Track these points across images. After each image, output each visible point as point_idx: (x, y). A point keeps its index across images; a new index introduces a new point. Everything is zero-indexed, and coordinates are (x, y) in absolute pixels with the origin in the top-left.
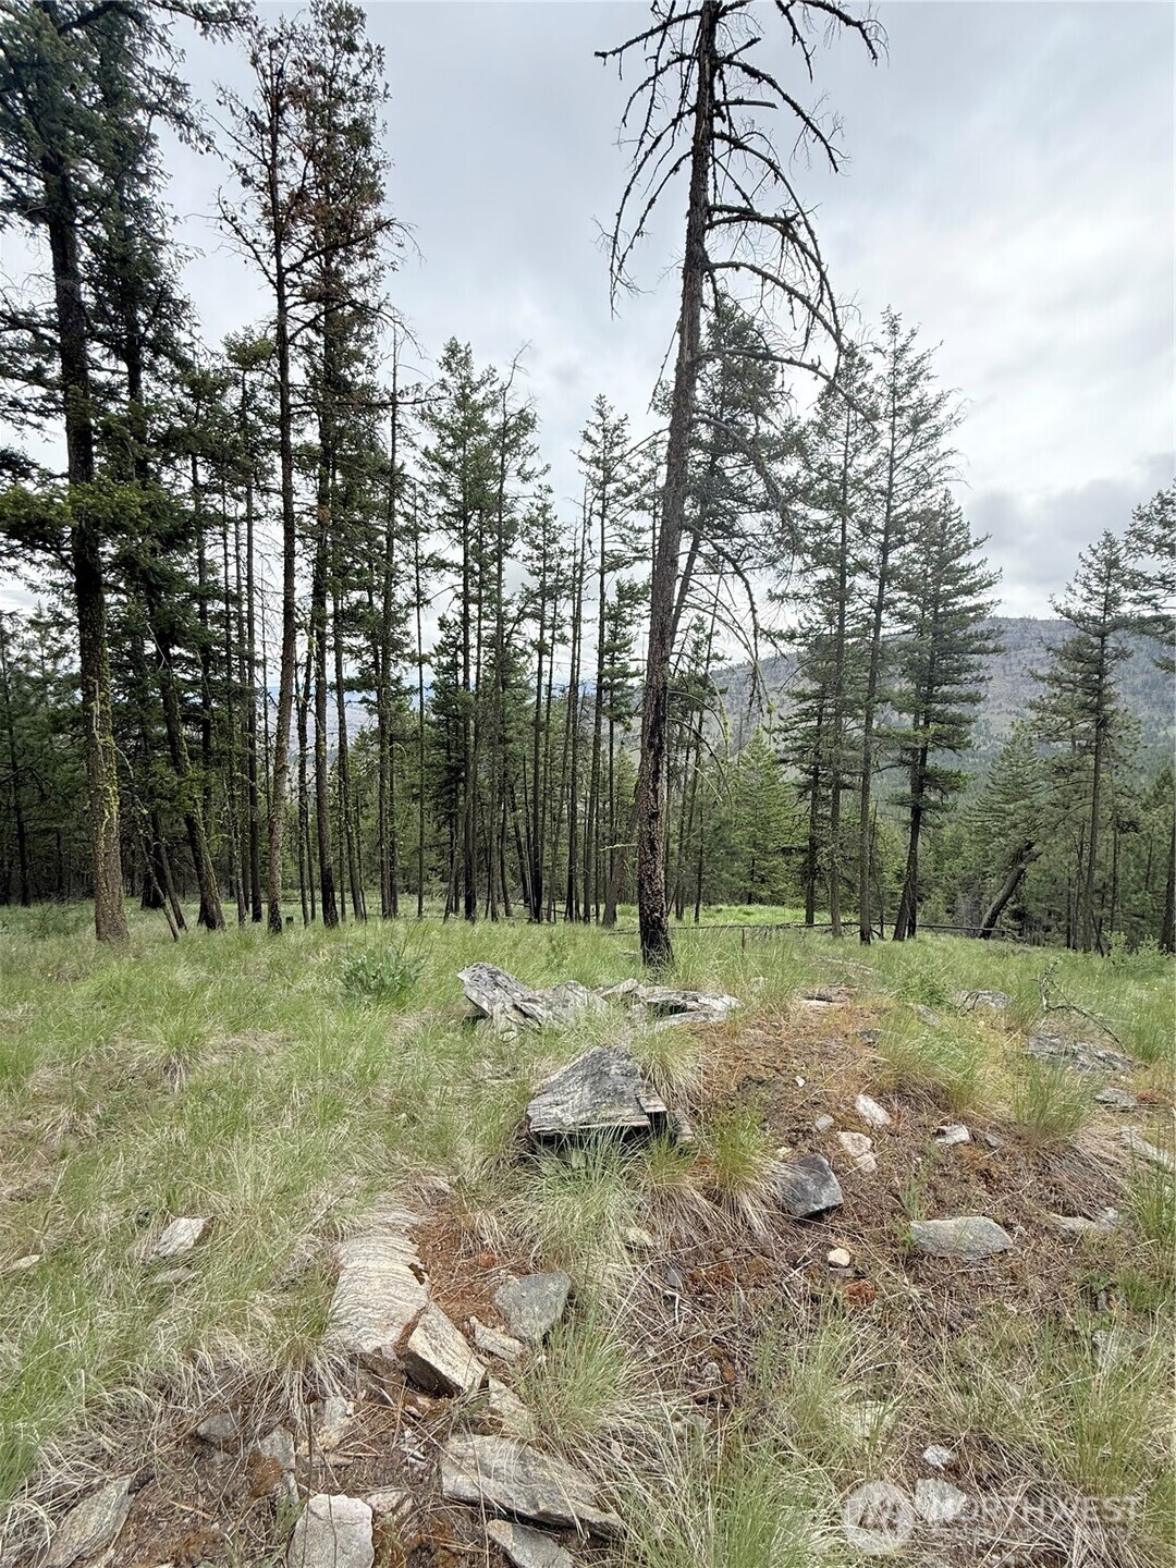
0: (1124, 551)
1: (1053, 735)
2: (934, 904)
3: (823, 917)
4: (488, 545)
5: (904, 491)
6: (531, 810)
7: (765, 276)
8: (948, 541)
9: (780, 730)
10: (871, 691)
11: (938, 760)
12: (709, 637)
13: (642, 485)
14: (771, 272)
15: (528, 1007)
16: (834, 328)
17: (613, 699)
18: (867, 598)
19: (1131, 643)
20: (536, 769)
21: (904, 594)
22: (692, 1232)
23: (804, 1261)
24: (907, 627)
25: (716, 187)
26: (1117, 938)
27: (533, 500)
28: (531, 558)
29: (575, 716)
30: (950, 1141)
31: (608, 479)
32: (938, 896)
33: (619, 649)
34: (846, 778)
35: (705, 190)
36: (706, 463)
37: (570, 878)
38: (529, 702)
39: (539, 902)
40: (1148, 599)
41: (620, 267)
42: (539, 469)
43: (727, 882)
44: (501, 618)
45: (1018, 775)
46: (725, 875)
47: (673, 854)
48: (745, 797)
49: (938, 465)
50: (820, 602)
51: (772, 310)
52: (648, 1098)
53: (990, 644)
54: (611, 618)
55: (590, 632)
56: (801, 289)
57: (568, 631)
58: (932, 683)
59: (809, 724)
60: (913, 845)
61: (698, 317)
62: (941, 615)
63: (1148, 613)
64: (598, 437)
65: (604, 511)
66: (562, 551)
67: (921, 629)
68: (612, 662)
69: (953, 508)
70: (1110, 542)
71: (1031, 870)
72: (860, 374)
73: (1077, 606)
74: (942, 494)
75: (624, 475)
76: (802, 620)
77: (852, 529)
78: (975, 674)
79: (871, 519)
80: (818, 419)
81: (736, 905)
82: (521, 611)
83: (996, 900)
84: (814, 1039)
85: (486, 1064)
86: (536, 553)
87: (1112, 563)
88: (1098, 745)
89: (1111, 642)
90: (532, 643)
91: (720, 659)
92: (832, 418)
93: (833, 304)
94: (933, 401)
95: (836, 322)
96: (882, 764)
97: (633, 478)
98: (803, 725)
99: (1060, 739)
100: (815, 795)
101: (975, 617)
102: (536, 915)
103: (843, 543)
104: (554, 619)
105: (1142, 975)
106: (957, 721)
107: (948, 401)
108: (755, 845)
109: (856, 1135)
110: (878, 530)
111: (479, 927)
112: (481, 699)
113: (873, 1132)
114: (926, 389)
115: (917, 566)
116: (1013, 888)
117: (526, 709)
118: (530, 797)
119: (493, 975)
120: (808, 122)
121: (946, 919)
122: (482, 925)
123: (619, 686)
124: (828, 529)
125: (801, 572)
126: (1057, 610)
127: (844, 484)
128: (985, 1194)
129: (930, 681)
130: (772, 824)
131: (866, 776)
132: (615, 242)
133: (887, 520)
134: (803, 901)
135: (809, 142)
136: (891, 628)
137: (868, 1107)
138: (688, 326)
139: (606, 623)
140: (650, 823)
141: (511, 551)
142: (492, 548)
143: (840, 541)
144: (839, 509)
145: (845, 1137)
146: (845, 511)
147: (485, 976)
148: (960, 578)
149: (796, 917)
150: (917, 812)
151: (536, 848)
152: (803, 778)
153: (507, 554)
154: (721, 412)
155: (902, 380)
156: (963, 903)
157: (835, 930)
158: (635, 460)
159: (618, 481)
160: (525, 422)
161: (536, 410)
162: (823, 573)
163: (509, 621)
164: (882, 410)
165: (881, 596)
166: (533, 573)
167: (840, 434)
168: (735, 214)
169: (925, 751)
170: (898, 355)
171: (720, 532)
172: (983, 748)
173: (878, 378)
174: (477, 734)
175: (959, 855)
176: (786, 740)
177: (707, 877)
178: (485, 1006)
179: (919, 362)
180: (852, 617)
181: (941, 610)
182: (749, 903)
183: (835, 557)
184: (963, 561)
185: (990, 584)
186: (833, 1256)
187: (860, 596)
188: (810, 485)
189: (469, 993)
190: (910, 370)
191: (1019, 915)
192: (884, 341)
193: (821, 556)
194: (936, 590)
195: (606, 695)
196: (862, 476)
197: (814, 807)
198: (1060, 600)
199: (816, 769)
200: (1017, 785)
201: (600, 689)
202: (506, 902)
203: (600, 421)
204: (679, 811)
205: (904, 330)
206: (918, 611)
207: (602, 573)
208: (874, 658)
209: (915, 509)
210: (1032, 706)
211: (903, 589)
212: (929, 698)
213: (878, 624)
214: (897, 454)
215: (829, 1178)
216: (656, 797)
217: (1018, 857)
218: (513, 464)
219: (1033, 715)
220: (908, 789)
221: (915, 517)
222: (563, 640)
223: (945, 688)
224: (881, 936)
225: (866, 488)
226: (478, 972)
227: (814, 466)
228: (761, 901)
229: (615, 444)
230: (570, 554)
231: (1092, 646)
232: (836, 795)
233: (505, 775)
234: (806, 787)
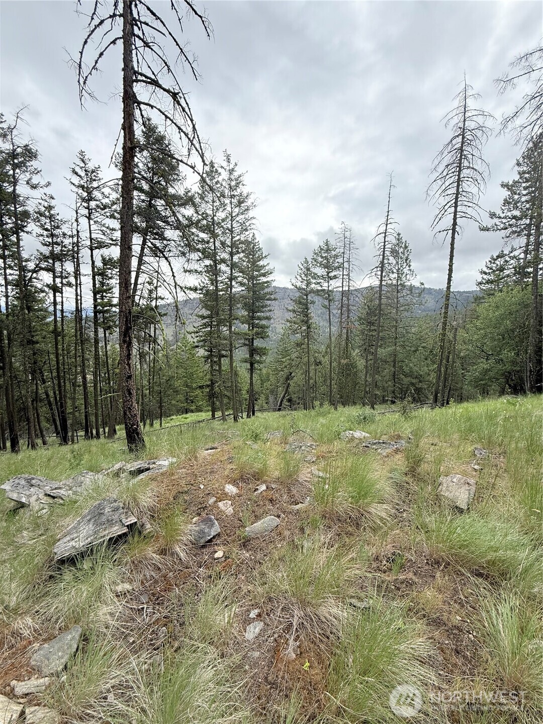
0: (311, 265)
1: (295, 332)
2: (261, 401)
3: (218, 414)
4: (7, 223)
5: (238, 231)
6: (56, 382)
7: (167, 117)
8: (256, 254)
9: (194, 333)
10: (231, 315)
11: (258, 343)
12: (156, 288)
13: (112, 205)
14: (169, 115)
15: (54, 493)
16: (200, 152)
17: (104, 318)
18: (226, 275)
19: (316, 299)
20: (57, 357)
21: (241, 274)
22: (152, 573)
23: (205, 563)
24: (243, 288)
25: (138, 62)
26: (317, 403)
27: (41, 201)
28: (42, 235)
29: (81, 327)
30: (259, 492)
31: (90, 199)
32: (263, 397)
33: (105, 291)
34: (224, 352)
35: (132, 61)
36: (147, 201)
37: (86, 416)
38: (48, 320)
39: (66, 433)
40: (319, 283)
41: (85, 83)
42: (43, 183)
43: (174, 405)
44: (22, 269)
45: (286, 347)
46: (173, 402)
47: (146, 396)
48: (180, 364)
49: (250, 222)
50: (208, 275)
51: (172, 134)
52: (127, 518)
53: (272, 297)
54: (99, 274)
55: (87, 282)
56: (184, 130)
57: (72, 280)
58: (254, 312)
59: (206, 329)
60: (251, 378)
61: (133, 125)
62: (255, 284)
63: (320, 288)
64: (83, 174)
65: (90, 215)
66: (64, 234)
67: (248, 289)
68: (102, 298)
69: (257, 241)
70: (307, 262)
71: (291, 382)
72: (216, 176)
73: (299, 284)
74: (252, 235)
75: (101, 198)
76: (200, 282)
77: (218, 244)
78: (269, 308)
79: (225, 241)
80: (200, 192)
81: (180, 415)
82: (37, 266)
83: (282, 396)
84: (207, 467)
85: (25, 533)
86: (45, 233)
87: (308, 269)
88: (308, 335)
89: (309, 297)
90: (48, 286)
91: (163, 299)
92: (206, 193)
93: (199, 140)
94: (245, 195)
95: (201, 149)
96: (237, 346)
97: (105, 201)
98: (203, 330)
99: (297, 333)
100: (211, 361)
101: (268, 285)
102: (65, 440)
103: (215, 249)
104: (61, 272)
105: (323, 415)
106: (263, 327)
107: (251, 196)
108: (187, 386)
109: (225, 502)
110: (228, 246)
111: (20, 456)
112: (10, 318)
113: (232, 498)
114: (243, 190)
115: (245, 263)
116: (287, 390)
117: (47, 324)
118: (55, 374)
119: (29, 481)
120: (182, 51)
121: (266, 406)
122: (25, 453)
123: (107, 311)
124: (208, 242)
125: (198, 260)
126: (293, 285)
127: (213, 224)
128: (272, 507)
129: (253, 311)
130: (195, 376)
131: (231, 351)
132: (80, 67)
133: (232, 242)
134: (210, 408)
135: (183, 61)
136: (237, 289)
137: (231, 489)
138: (128, 127)
139: (96, 277)
140: (127, 381)
141: (25, 229)
142: (11, 225)
143: (213, 248)
144: (212, 234)
145: (221, 504)
146: (214, 236)
147: (23, 482)
148: (261, 270)
149: (208, 416)
150: (252, 365)
151: (61, 403)
152: (206, 353)
153: (23, 231)
154: (153, 177)
155: (233, 183)
156: (271, 399)
157: (224, 418)
158: (106, 191)
159: (97, 200)
160: (29, 153)
161: (37, 148)
162: (208, 262)
163: (29, 271)
164: (226, 194)
165: (231, 274)
166: (45, 245)
167: (210, 201)
168: (149, 80)
169: (253, 339)
170: (231, 171)
171: (157, 237)
172: (275, 338)
173: (224, 180)
174: (9, 339)
175: (269, 380)
176: (197, 337)
177: (164, 404)
178: (24, 500)
179: (239, 177)
180: (222, 283)
181: (255, 282)
182: (187, 413)
183: (212, 255)
184: (261, 263)
185: (271, 273)
186: (216, 555)
187: (223, 273)
188: (199, 221)
189: (10, 496)
190: (236, 180)
191: (290, 400)
192: (225, 164)
193: (206, 254)
194: (253, 273)
195: (100, 316)
196: (220, 221)
197: (212, 366)
198: (294, 281)
199: (211, 349)
200: (286, 351)
201: (96, 312)
202: (43, 436)
203: (82, 165)
204: (147, 374)
205: (233, 161)
206: (246, 282)
207: (92, 250)
208: (231, 301)
209: (242, 239)
210: (288, 321)
211: (240, 272)
212: (253, 318)
213: (231, 287)
214: (234, 215)
215: (214, 523)
216: (130, 367)
217: (287, 379)
218: (23, 177)
219: (288, 324)
220: (248, 356)
221: (242, 243)
222: (69, 285)
223: (259, 314)
224: (242, 417)
225: (222, 227)
226: (17, 481)
227: (200, 213)
228: (192, 411)
229: (92, 180)
230: (70, 237)
231: (304, 299)
232: (220, 360)
233: (35, 363)
234: (207, 358)
